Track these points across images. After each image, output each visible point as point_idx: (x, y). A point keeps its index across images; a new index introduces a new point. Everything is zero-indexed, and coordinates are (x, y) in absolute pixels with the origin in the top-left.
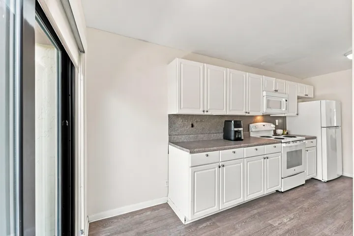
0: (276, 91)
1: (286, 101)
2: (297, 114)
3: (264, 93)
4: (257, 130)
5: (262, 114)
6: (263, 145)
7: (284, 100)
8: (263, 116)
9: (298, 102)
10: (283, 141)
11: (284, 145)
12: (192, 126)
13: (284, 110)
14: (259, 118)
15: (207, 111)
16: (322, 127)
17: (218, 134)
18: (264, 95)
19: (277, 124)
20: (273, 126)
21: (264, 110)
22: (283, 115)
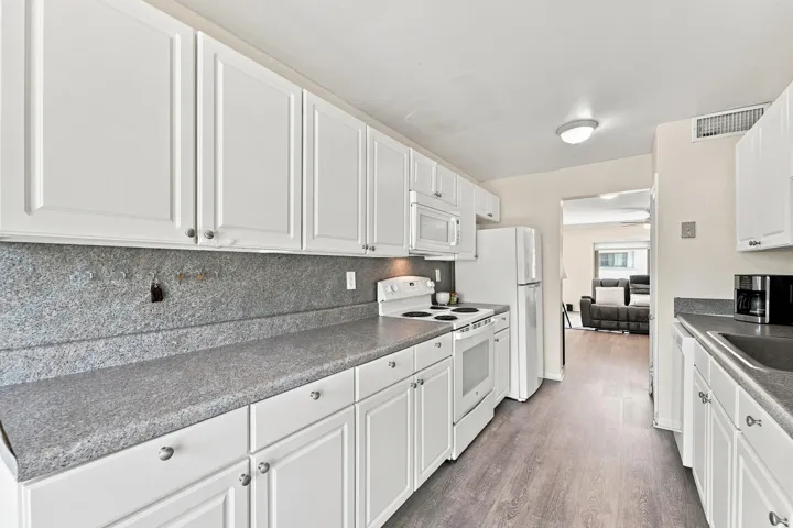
0: (439, 195)
1: (458, 222)
2: (476, 256)
3: (413, 196)
4: (396, 297)
5: (407, 255)
6: (410, 344)
7: (453, 219)
8: (408, 258)
9: (477, 229)
10: (455, 325)
11: (457, 335)
12: (158, 294)
13: (453, 244)
14: (400, 265)
15: (211, 235)
16: (518, 285)
17: (276, 319)
18: (412, 201)
19: (438, 279)
20: (431, 284)
21: (412, 243)
22: (450, 258)
